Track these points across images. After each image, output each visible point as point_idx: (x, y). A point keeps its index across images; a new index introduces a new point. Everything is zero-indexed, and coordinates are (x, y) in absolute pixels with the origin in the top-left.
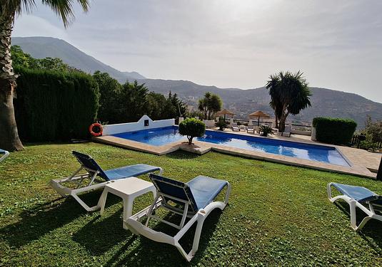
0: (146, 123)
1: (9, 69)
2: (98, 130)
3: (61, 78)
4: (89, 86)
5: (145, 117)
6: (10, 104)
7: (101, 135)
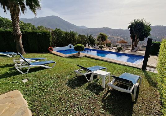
0: (70, 47)
1: (19, 32)
2: (51, 49)
3: (38, 33)
4: (47, 34)
5: (70, 44)
6: (21, 41)
7: (52, 51)
